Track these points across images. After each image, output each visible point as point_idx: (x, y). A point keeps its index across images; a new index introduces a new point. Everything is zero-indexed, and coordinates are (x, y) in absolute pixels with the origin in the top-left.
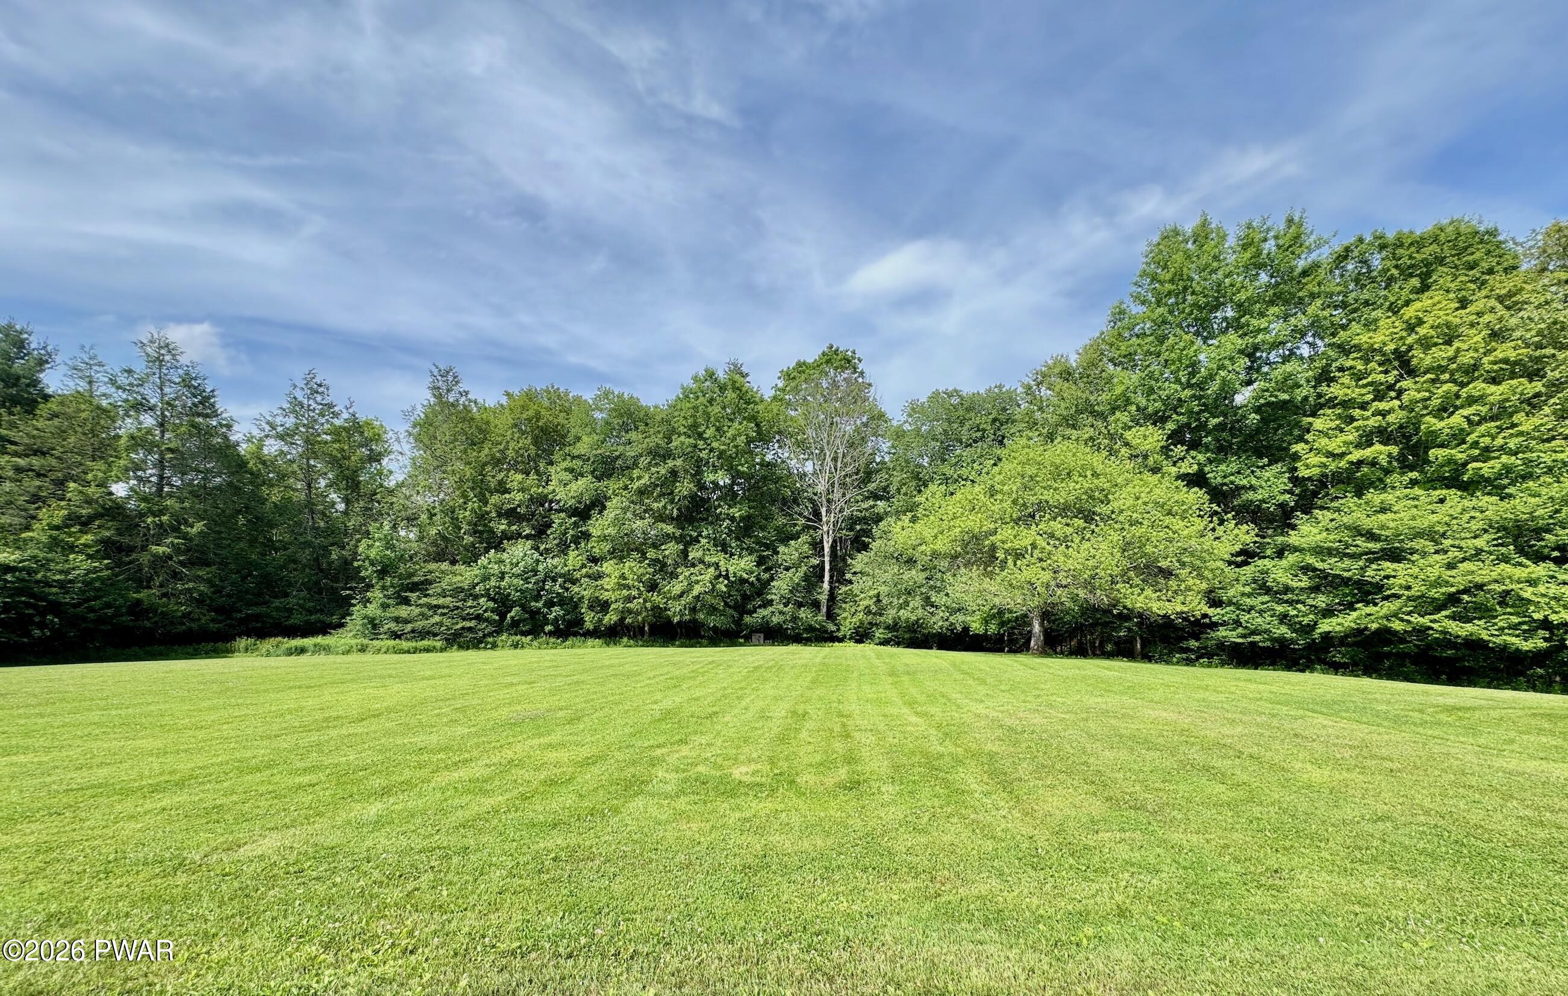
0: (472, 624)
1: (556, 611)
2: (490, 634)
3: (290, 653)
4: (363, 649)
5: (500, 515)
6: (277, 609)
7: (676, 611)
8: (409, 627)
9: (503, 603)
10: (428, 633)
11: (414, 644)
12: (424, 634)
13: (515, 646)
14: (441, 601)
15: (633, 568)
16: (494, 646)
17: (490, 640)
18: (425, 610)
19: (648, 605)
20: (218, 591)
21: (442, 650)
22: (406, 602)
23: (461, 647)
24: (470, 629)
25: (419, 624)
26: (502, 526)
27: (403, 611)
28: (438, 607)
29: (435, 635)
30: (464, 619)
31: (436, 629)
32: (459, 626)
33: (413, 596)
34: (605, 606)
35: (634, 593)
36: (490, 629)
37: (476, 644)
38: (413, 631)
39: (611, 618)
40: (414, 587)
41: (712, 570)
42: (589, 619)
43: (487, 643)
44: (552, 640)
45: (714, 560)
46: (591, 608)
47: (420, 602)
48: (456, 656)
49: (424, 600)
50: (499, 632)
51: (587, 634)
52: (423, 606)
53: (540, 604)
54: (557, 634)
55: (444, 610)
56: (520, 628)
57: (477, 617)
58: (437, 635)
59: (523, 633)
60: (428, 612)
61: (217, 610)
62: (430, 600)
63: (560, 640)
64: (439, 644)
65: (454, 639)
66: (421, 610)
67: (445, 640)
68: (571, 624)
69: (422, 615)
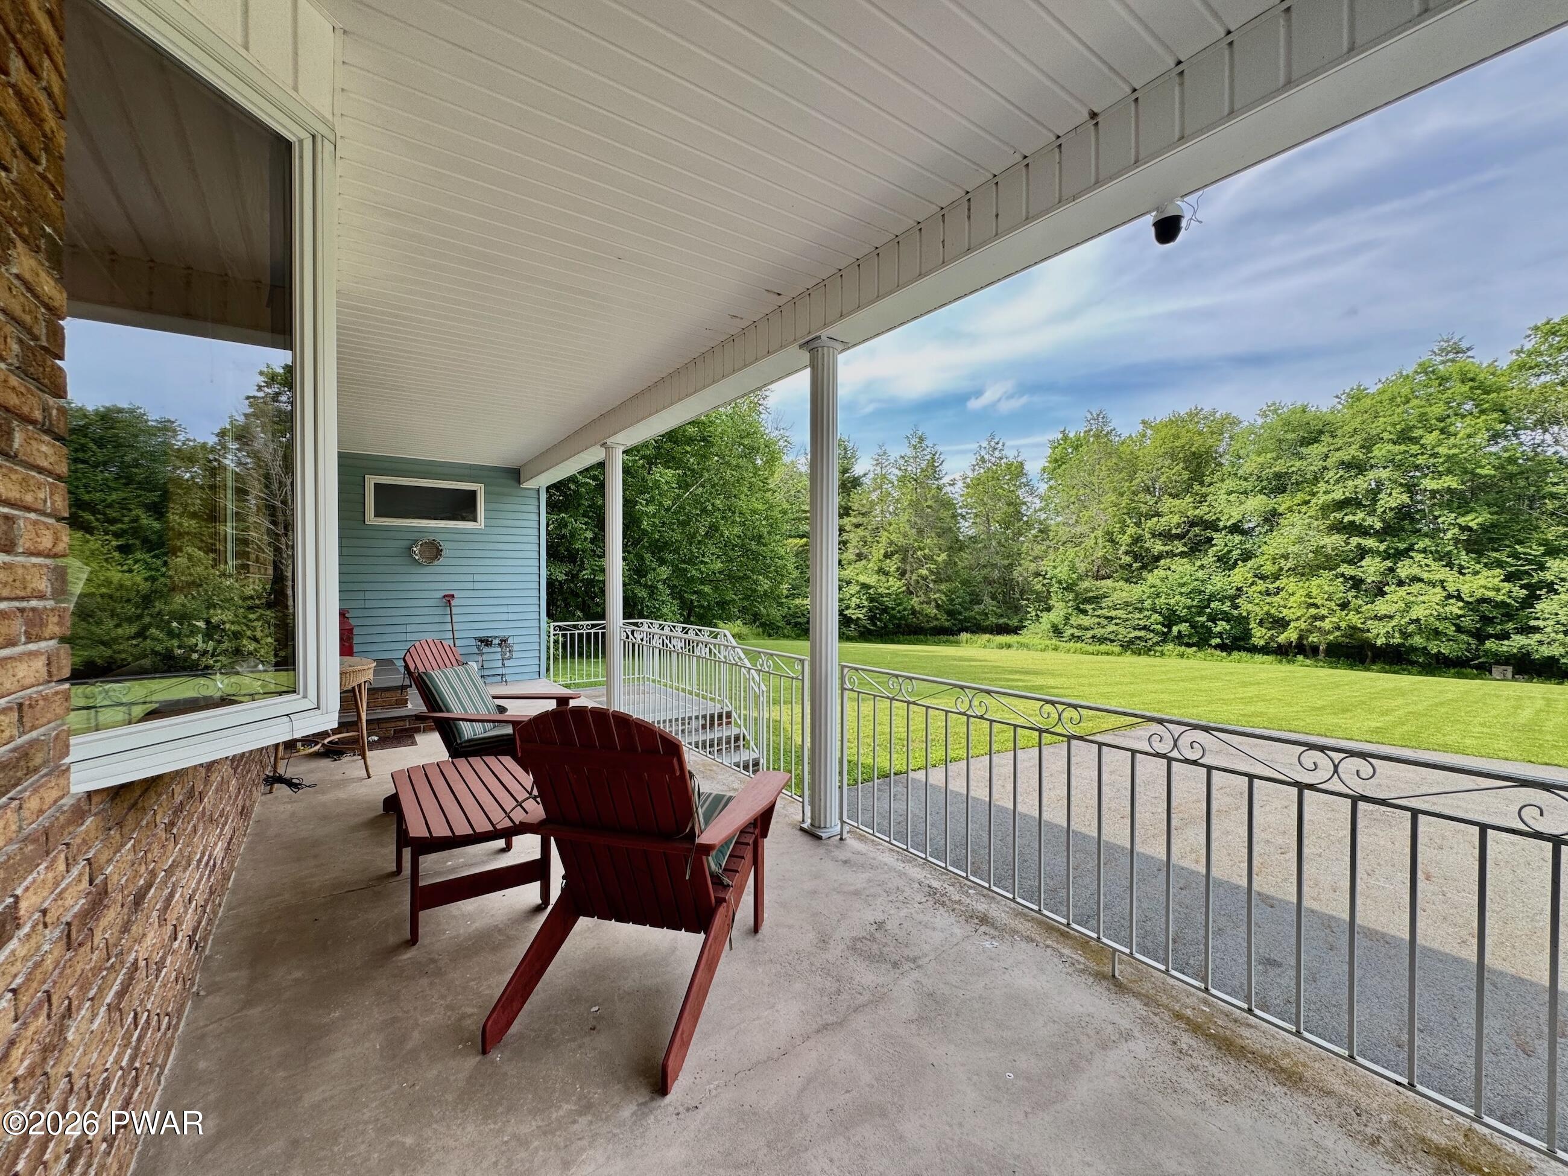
0: (1142, 633)
1: (1222, 626)
2: (1157, 644)
3: (1001, 647)
4: (1056, 649)
5: (1154, 536)
6: (978, 613)
7: (1379, 634)
8: (1090, 634)
9: (1171, 619)
10: (1106, 639)
11: (1097, 647)
12: (1102, 640)
13: (1182, 656)
14: (1113, 613)
15: (1323, 585)
16: (1163, 654)
17: (1159, 648)
18: (1102, 620)
19: (1343, 625)
20: (952, 600)
21: (1119, 654)
22: (1084, 612)
23: (1134, 653)
24: (1139, 638)
25: (1099, 632)
26: (1158, 547)
27: (1086, 621)
28: (1112, 618)
29: (1112, 641)
30: (1134, 629)
31: (1112, 637)
32: (1132, 635)
33: (1088, 607)
34: (1282, 624)
35: (1324, 612)
36: (1157, 639)
37: (1148, 651)
38: (1093, 637)
39: (1290, 635)
40: (1089, 600)
41: (1438, 589)
42: (1259, 635)
43: (1156, 652)
44: (1218, 652)
45: (1438, 577)
46: (1261, 624)
47: (1096, 613)
48: (1129, 659)
49: (1099, 612)
50: (1164, 641)
51: (1254, 650)
52: (1099, 616)
53: (1204, 619)
54: (1222, 647)
55: (1118, 621)
56: (1186, 640)
57: (1145, 628)
58: (1114, 641)
59: (1189, 645)
60: (1104, 622)
61: (951, 613)
62: (1105, 612)
63: (1224, 654)
64: (1117, 649)
65: (1128, 646)
66: (1098, 620)
67: (1121, 646)
68: (1235, 639)
69: (1099, 624)
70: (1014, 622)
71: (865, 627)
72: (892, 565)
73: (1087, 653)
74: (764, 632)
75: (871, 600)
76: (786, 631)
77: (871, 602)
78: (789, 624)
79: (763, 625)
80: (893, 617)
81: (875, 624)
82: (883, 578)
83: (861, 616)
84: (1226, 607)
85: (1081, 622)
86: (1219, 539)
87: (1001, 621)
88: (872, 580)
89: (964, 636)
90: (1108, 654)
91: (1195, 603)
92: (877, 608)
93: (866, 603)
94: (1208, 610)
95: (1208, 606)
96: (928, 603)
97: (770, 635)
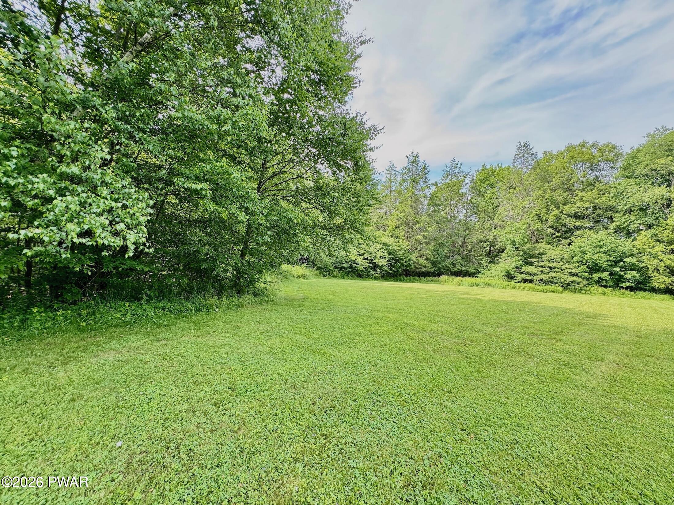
0: (575, 278)
1: (630, 274)
2: (585, 285)
3: (472, 285)
4: (511, 288)
6: (449, 263)
8: (537, 278)
9: (595, 268)
10: (550, 282)
11: (546, 287)
12: (547, 282)
13: (604, 294)
14: (552, 265)
16: (590, 292)
17: (587, 289)
18: (544, 269)
20: (435, 255)
21: (561, 292)
22: (531, 263)
23: (571, 291)
24: (573, 281)
25: (544, 277)
26: (572, 223)
27: (533, 269)
28: (551, 268)
30: (569, 275)
31: (554, 280)
32: (568, 280)
33: (533, 260)
36: (585, 282)
37: (580, 290)
38: (540, 280)
40: (533, 256)
43: (585, 291)
44: (628, 292)
47: (540, 264)
48: (569, 295)
50: (590, 284)
51: (654, 290)
52: (542, 267)
53: (618, 269)
54: (631, 289)
55: (557, 270)
56: (604, 283)
57: (576, 275)
58: (556, 283)
59: (605, 287)
60: (548, 270)
61: (434, 263)
62: (546, 263)
63: (632, 293)
64: (560, 289)
65: (566, 287)
66: (541, 269)
67: (562, 286)
68: (639, 283)
69: (542, 271)
70: (472, 269)
71: (386, 271)
72: (400, 233)
73: (538, 291)
74: (320, 273)
75: (390, 254)
76: (335, 273)
77: (389, 255)
78: (336, 268)
79: (319, 268)
80: (403, 265)
81: (391, 269)
82: (396, 240)
83: (385, 264)
84: (634, 261)
85: (529, 270)
86: (617, 217)
87: (464, 268)
88: (389, 241)
89: (443, 277)
90: (553, 292)
91: (611, 259)
92: (393, 259)
93: (387, 256)
94: (621, 263)
95: (621, 260)
96: (421, 256)
97: (324, 276)
